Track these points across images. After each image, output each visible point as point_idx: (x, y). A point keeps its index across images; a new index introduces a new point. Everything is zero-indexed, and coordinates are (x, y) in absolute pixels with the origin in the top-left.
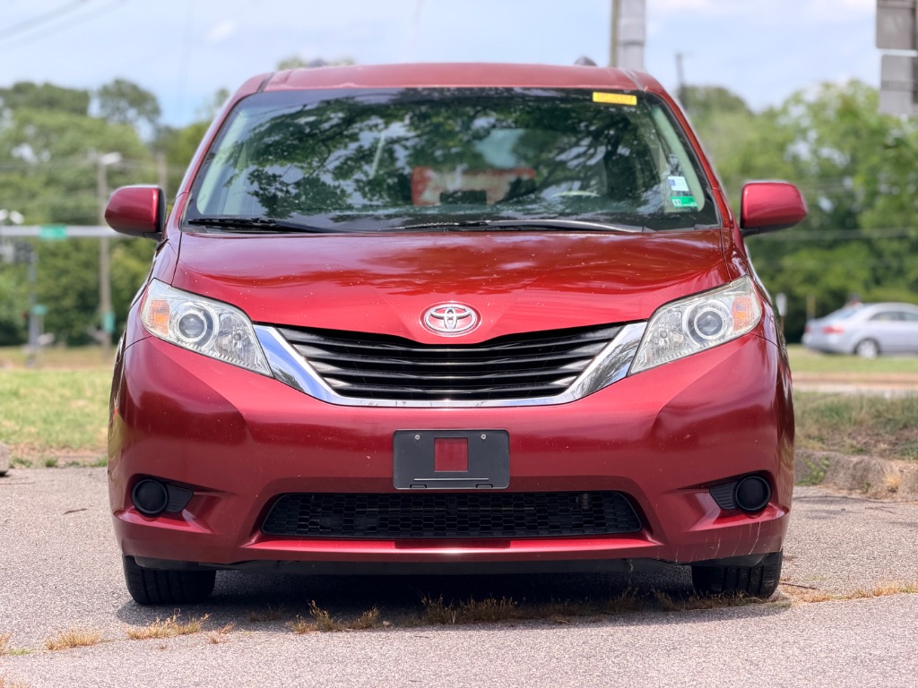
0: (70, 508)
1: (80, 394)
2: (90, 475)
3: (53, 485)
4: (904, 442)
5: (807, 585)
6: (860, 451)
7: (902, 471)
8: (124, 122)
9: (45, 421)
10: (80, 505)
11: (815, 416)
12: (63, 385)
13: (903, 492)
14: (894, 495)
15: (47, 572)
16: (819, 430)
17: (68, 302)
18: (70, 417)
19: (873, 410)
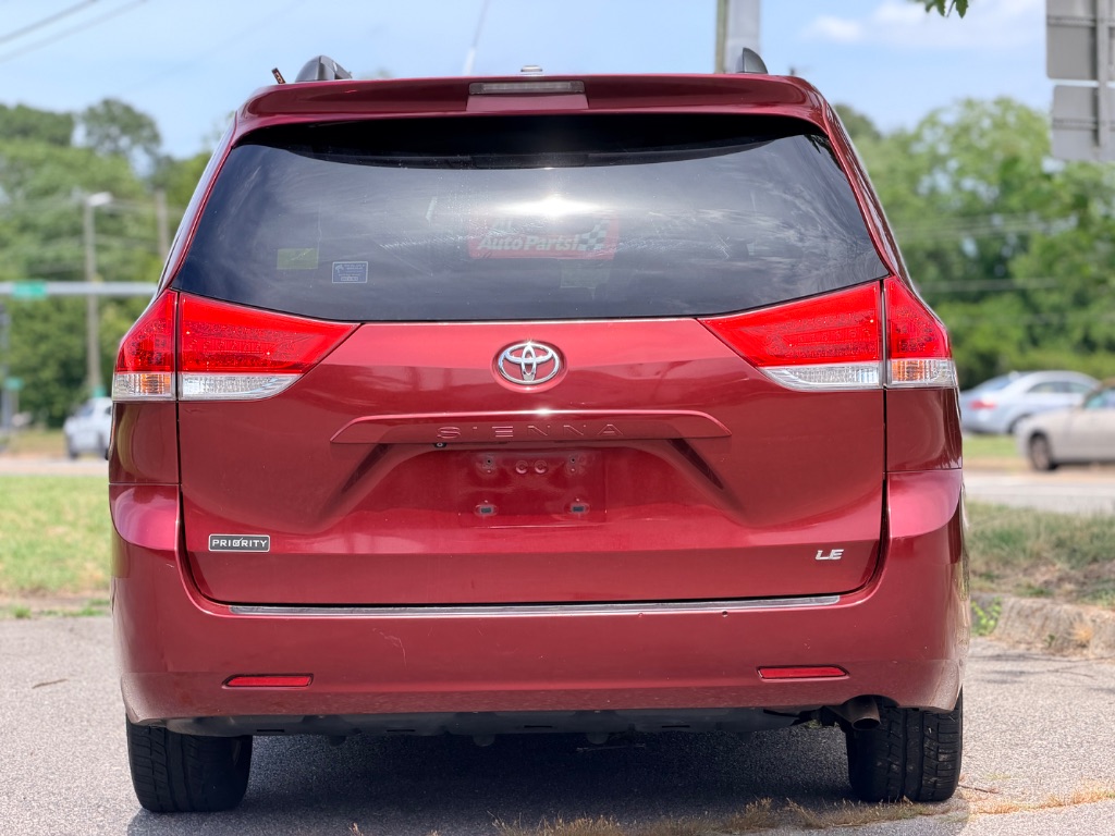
0: (45, 679)
1: (58, 517)
2: (71, 630)
3: (24, 645)
4: (1094, 581)
5: (986, 787)
6: (1040, 593)
7: (1094, 621)
8: (117, 153)
9: (15, 554)
10: (57, 674)
11: (981, 545)
12: (38, 506)
13: (1096, 647)
14: (1085, 652)
15: (13, 774)
16: (987, 564)
17: (48, 374)
18: (47, 548)
19: (1054, 538)
